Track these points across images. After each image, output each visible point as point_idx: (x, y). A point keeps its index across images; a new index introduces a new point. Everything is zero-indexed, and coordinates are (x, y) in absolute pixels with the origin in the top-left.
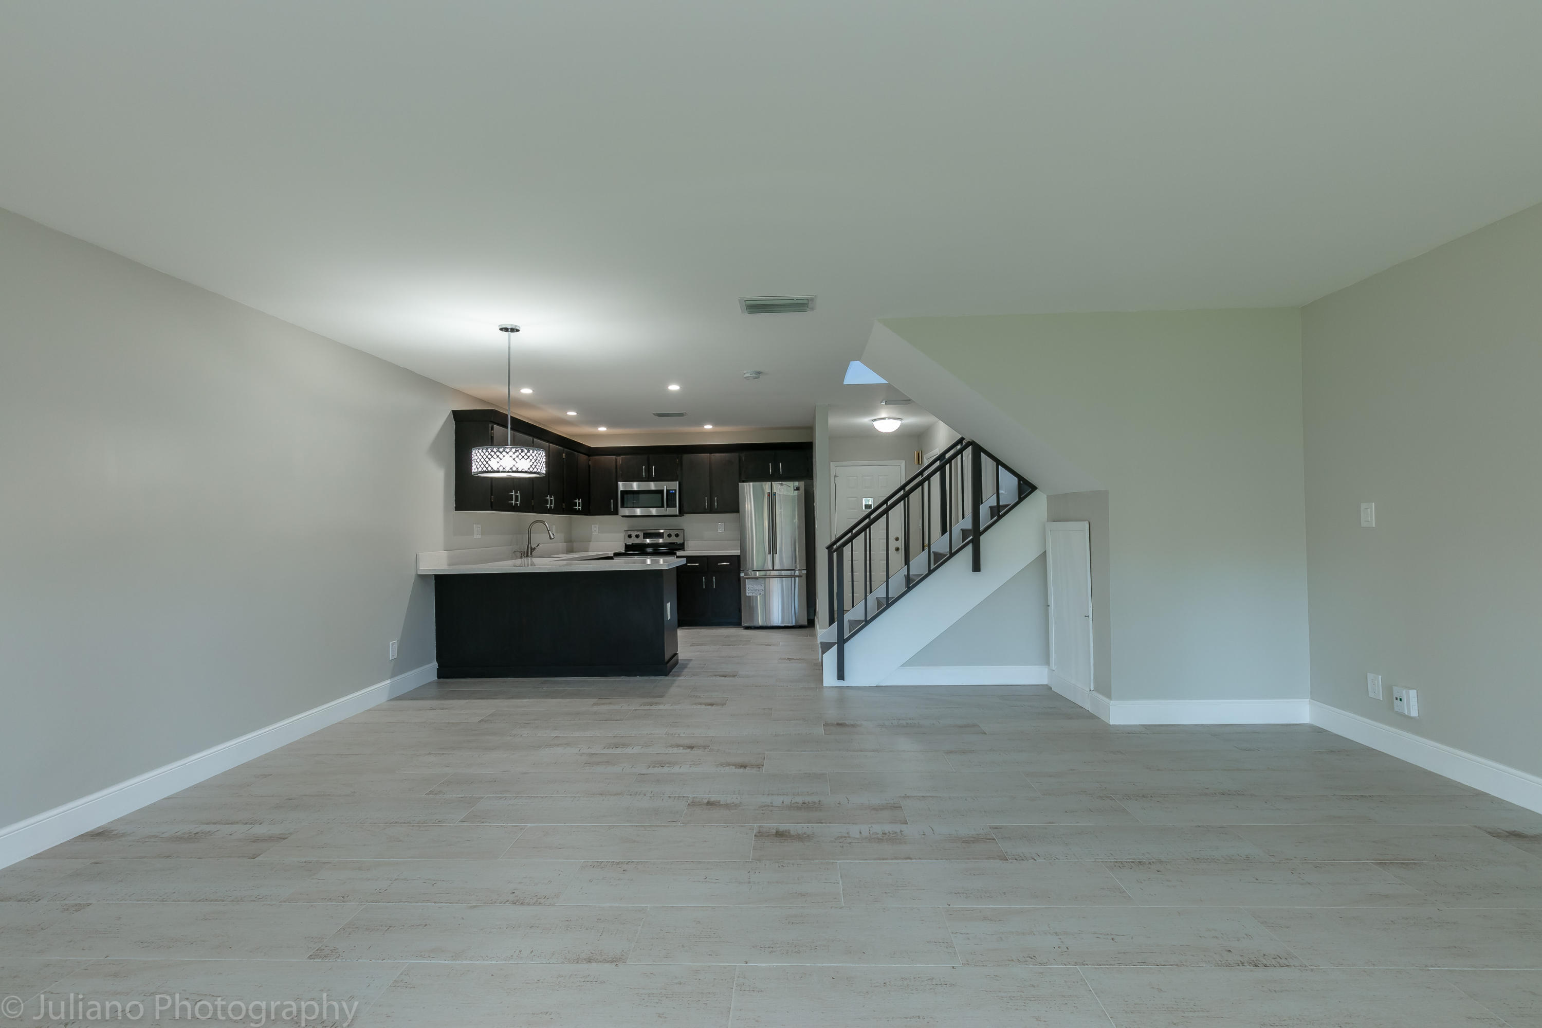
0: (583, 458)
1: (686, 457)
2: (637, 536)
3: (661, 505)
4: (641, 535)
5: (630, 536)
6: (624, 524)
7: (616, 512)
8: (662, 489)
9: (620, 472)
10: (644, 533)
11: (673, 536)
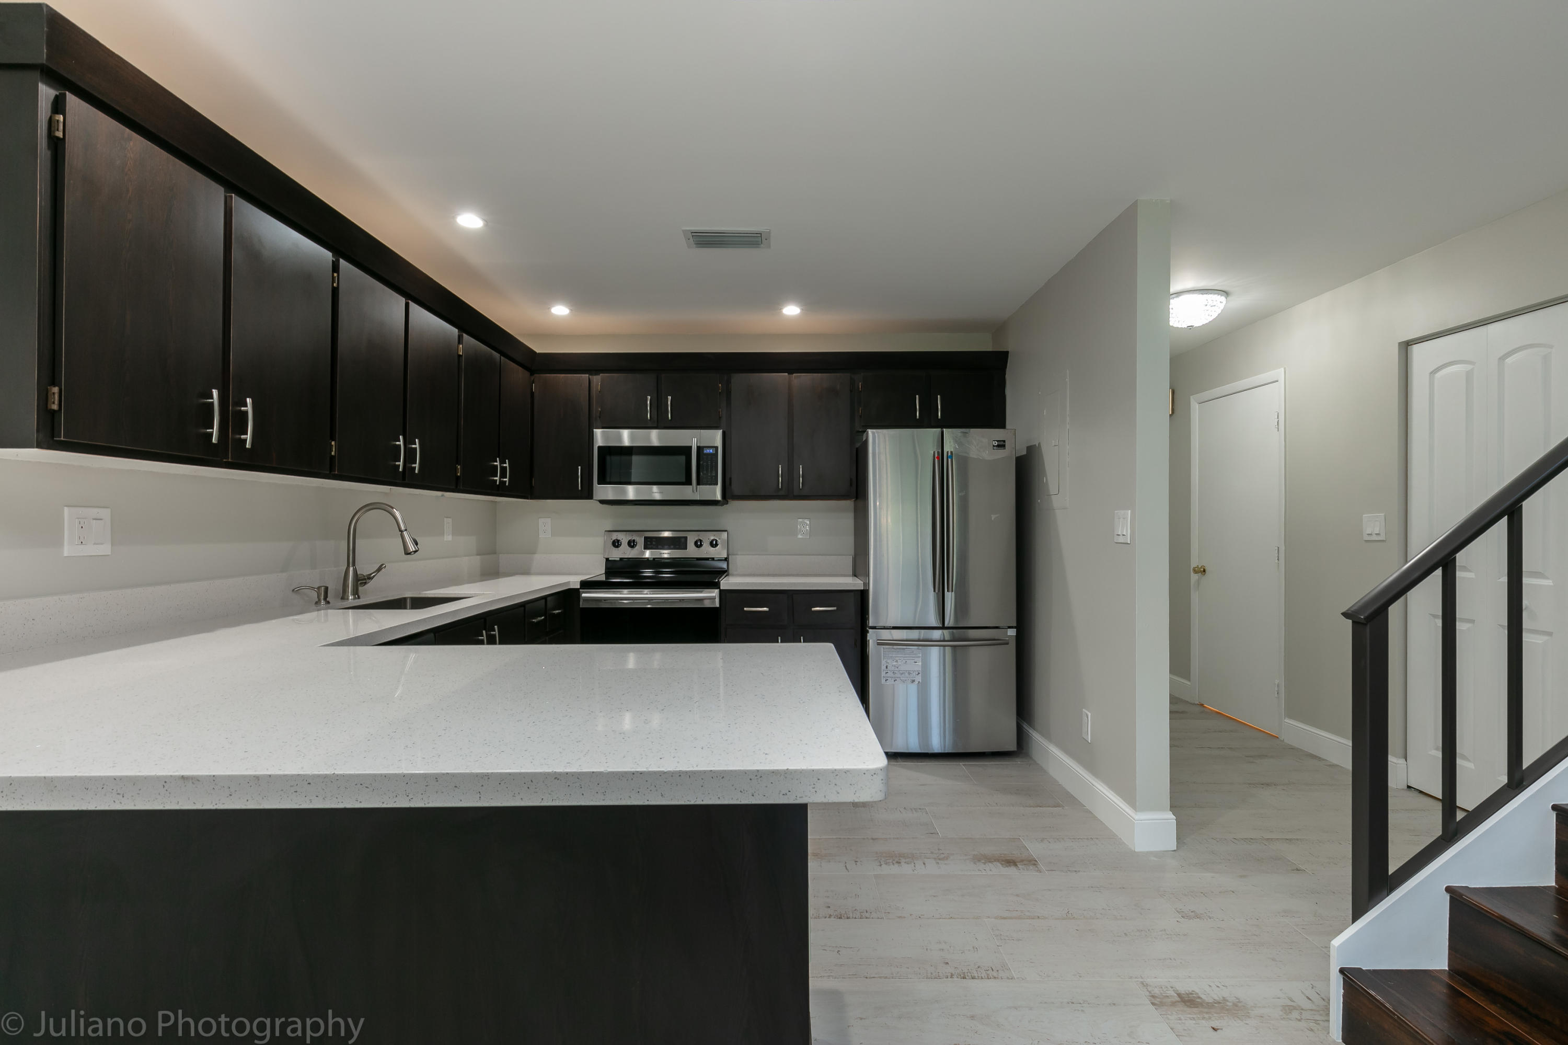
0: (516, 374)
1: (739, 380)
2: (632, 544)
3: (684, 480)
4: (640, 541)
5: (616, 544)
6: (607, 519)
7: (587, 494)
8: (691, 445)
9: (597, 409)
10: (646, 538)
11: (706, 545)
